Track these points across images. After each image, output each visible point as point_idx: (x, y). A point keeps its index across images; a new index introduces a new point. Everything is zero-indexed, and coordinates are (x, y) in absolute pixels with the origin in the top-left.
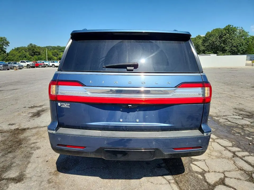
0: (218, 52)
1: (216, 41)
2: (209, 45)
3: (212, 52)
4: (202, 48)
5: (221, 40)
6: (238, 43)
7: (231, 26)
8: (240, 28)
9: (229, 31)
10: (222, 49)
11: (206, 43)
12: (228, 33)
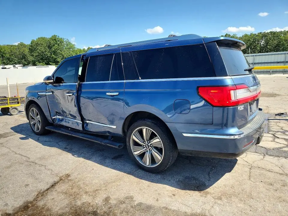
0: (51, 63)
1: (46, 51)
2: (38, 55)
3: (44, 63)
4: (31, 58)
5: (51, 51)
6: (68, 54)
7: (57, 37)
8: (66, 40)
9: (56, 42)
10: (54, 61)
11: (34, 53)
12: (56, 44)
